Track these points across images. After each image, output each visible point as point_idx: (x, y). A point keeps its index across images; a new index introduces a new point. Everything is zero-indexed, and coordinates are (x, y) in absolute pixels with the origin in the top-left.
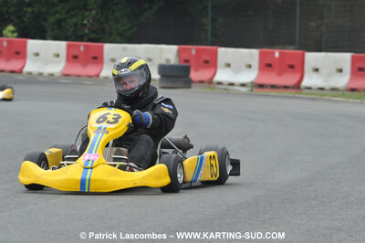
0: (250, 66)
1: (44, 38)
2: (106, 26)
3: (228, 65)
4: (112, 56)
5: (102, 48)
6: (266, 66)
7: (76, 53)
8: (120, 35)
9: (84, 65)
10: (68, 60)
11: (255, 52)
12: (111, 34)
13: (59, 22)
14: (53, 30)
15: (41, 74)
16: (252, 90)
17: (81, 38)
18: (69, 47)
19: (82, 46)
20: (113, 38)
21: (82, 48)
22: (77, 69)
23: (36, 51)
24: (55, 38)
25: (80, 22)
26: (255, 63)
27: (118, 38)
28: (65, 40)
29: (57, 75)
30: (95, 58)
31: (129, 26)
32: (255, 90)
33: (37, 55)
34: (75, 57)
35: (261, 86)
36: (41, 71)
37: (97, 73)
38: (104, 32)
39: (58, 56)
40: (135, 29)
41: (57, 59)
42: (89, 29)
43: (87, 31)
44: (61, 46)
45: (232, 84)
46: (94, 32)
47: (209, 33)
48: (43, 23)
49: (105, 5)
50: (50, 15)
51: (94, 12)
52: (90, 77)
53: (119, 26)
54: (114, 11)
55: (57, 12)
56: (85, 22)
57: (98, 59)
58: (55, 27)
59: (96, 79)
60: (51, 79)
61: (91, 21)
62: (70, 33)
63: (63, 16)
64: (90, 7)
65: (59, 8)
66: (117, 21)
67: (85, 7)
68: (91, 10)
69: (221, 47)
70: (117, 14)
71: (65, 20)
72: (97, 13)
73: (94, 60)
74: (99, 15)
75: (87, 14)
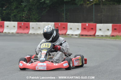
0: (78, 29)
1: (10, 21)
2: (31, 17)
3: (71, 29)
4: (33, 27)
5: (29, 24)
6: (84, 29)
7: (20, 26)
8: (35, 19)
9: (23, 29)
10: (18, 28)
11: (80, 24)
12: (32, 19)
13: (15, 16)
14: (13, 18)
15: (9, 33)
16: (79, 37)
17: (22, 21)
18: (18, 24)
19: (22, 23)
20: (33, 20)
21: (23, 24)
22: (21, 31)
23: (7, 25)
24: (14, 21)
25: (22, 16)
26: (80, 28)
27: (34, 20)
28: (17, 21)
29: (14, 33)
30: (27, 27)
31: (38, 16)
32: (80, 37)
33: (8, 26)
34: (20, 27)
35: (82, 35)
36: (9, 32)
37: (28, 32)
39: (15, 27)
40: (40, 17)
41: (14, 28)
42: (25, 18)
43: (24, 18)
44: (16, 24)
45: (72, 35)
46: (26, 19)
47: (65, 18)
48: (10, 16)
49: (30, 10)
50: (12, 13)
51: (26, 12)
52: (25, 33)
53: (35, 16)
54: (33, 12)
55: (14, 12)
56: (23, 15)
57: (28, 27)
58: (14, 17)
59: (27, 34)
60: (13, 35)
61: (25, 15)
62: (18, 19)
63: (16, 14)
64: (25, 10)
65: (15, 11)
66: (34, 15)
67: (23, 11)
68: (25, 11)
69: (69, 22)
70: (34, 13)
71: (17, 15)
72: (27, 12)
73: (27, 28)
74: (28, 13)
75: (24, 13)
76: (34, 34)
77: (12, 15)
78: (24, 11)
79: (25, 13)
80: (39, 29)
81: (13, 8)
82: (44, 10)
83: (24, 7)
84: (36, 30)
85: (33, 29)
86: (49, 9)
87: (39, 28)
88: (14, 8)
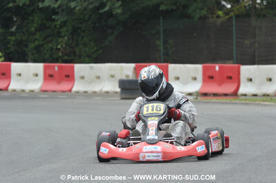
0: (195, 79)
1: (26, 61)
2: (77, 50)
3: (178, 78)
4: (82, 74)
5: (73, 67)
6: (209, 78)
7: (51, 73)
8: (88, 56)
9: (59, 82)
10: (45, 79)
11: (200, 67)
12: (80, 56)
13: (37, 48)
14: (33, 54)
15: (23, 91)
16: (197, 98)
17: (56, 60)
18: (45, 68)
19: (56, 66)
20: (82, 59)
21: (56, 69)
22: (53, 86)
23: (19, 72)
24: (35, 61)
25: (55, 47)
26: (200, 76)
27: (87, 59)
29: (36, 91)
30: (68, 76)
31: (95, 48)
32: (199, 98)
33: (20, 75)
34: (51, 76)
35: (205, 95)
36: (23, 88)
37: (69, 88)
38: (75, 55)
39: (37, 75)
40: (101, 51)
41: (36, 78)
42: (62, 52)
43: (60, 54)
44: (40, 67)
46: (67, 55)
47: (162, 53)
48: (25, 49)
49: (75, 32)
50: (30, 42)
51: (66, 38)
52: (64, 92)
53: (87, 49)
54: (83, 37)
55: (36, 39)
56: (59, 47)
57: (70, 77)
58: (35, 52)
59: (69, 93)
60: (32, 95)
61: (64, 46)
62: (47, 56)
63: (41, 43)
64: (63, 34)
65: (37, 36)
66: (85, 45)
67: (59, 35)
68: (64, 37)
69: (171, 63)
70: (86, 40)
71: (43, 45)
72: (69, 39)
73: (67, 78)
74: (71, 41)
75: (60, 40)
76: (86, 92)
77: (32, 45)
78: (60, 37)
79: (61, 42)
80: (98, 80)
81: (33, 29)
82: (110, 31)
83: (61, 27)
84: (90, 82)
85: (82, 80)
86: (121, 29)
87: (98, 78)
88: (36, 28)
